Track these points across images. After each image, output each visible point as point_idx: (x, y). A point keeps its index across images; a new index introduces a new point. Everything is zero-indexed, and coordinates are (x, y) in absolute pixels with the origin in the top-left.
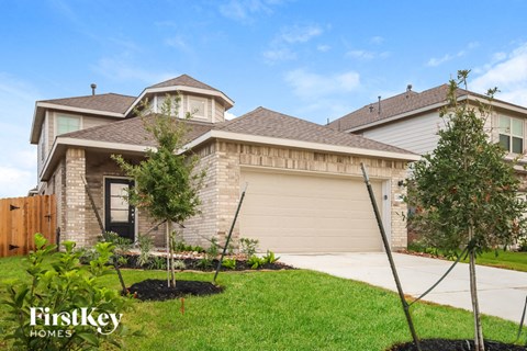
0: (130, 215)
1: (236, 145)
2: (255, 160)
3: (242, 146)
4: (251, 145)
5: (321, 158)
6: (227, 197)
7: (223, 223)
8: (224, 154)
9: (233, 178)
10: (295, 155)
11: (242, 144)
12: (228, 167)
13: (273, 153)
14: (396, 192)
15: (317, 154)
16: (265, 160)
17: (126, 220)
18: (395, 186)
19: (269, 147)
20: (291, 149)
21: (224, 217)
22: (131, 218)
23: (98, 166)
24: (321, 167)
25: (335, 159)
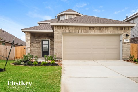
0: (48, 49)
1: (61, 27)
2: (67, 31)
3: (62, 27)
4: (66, 26)
5: (92, 29)
6: (58, 43)
7: (57, 51)
8: (57, 30)
9: (59, 37)
10: (82, 28)
11: (62, 26)
12: (58, 34)
13: (73, 28)
14: (125, 38)
15: (90, 27)
16: (71, 31)
17: (48, 51)
18: (124, 37)
19: (72, 26)
20: (80, 27)
21: (57, 49)
22: (49, 50)
23: (39, 37)
24: (92, 32)
25: (98, 28)
